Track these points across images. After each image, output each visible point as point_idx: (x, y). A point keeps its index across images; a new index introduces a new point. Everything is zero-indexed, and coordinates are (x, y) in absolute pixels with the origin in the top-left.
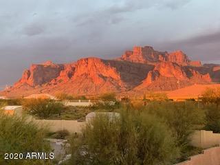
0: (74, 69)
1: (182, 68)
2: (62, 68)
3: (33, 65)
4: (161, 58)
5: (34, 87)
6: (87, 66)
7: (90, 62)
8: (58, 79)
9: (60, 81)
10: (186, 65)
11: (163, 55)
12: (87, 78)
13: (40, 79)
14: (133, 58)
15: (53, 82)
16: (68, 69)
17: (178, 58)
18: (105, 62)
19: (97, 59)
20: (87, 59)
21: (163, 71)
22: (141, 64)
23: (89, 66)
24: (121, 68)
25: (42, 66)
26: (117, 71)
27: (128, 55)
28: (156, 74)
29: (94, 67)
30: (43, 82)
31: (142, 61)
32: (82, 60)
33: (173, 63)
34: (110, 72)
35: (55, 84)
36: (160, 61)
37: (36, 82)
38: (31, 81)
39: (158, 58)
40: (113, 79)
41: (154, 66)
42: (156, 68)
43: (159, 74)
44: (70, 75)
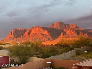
0: (30, 31)
1: (75, 31)
2: (25, 31)
3: (13, 29)
4: (67, 27)
5: (13, 39)
6: (36, 30)
7: (37, 28)
8: (24, 35)
9: (25, 36)
10: (77, 29)
11: (68, 25)
12: (36, 35)
13: (16, 35)
14: (55, 27)
15: (22, 36)
16: (28, 31)
17: (74, 27)
18: (43, 28)
19: (40, 27)
20: (36, 27)
21: (68, 32)
22: (58, 29)
23: (37, 30)
24: (50, 31)
25: (17, 30)
26: (48, 32)
27: (53, 26)
28: (65, 34)
29: (39, 31)
30: (18, 37)
31: (59, 28)
32: (34, 27)
33: (72, 29)
34: (46, 33)
35: (22, 37)
36: (66, 28)
37: (14, 37)
38: (12, 36)
39: (66, 26)
40: (47, 35)
41: (64, 30)
42: (64, 31)
43: (66, 33)
44: (29, 34)
